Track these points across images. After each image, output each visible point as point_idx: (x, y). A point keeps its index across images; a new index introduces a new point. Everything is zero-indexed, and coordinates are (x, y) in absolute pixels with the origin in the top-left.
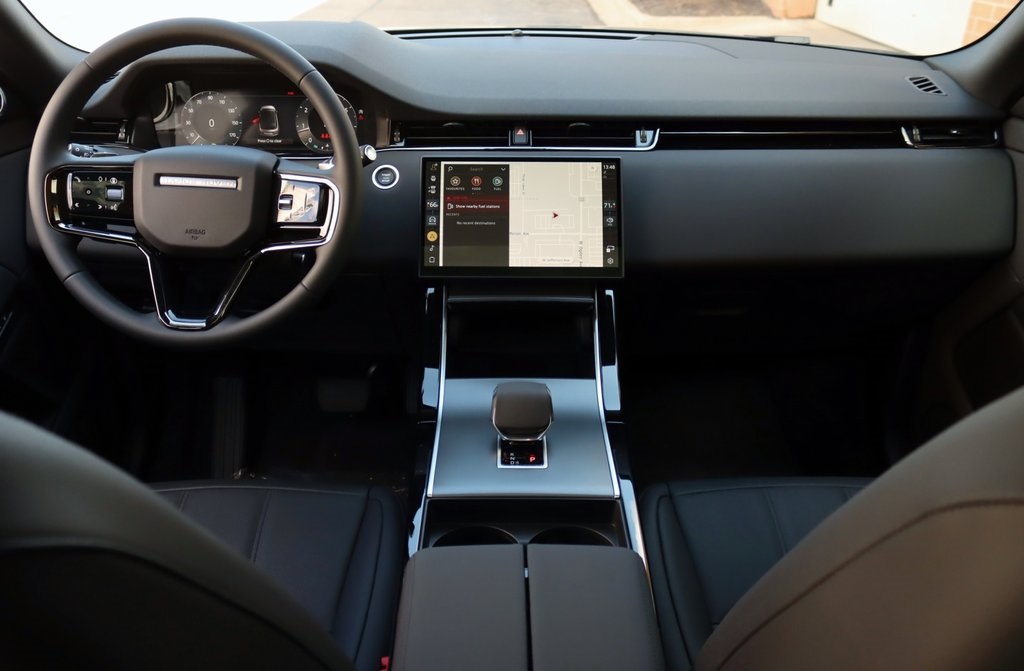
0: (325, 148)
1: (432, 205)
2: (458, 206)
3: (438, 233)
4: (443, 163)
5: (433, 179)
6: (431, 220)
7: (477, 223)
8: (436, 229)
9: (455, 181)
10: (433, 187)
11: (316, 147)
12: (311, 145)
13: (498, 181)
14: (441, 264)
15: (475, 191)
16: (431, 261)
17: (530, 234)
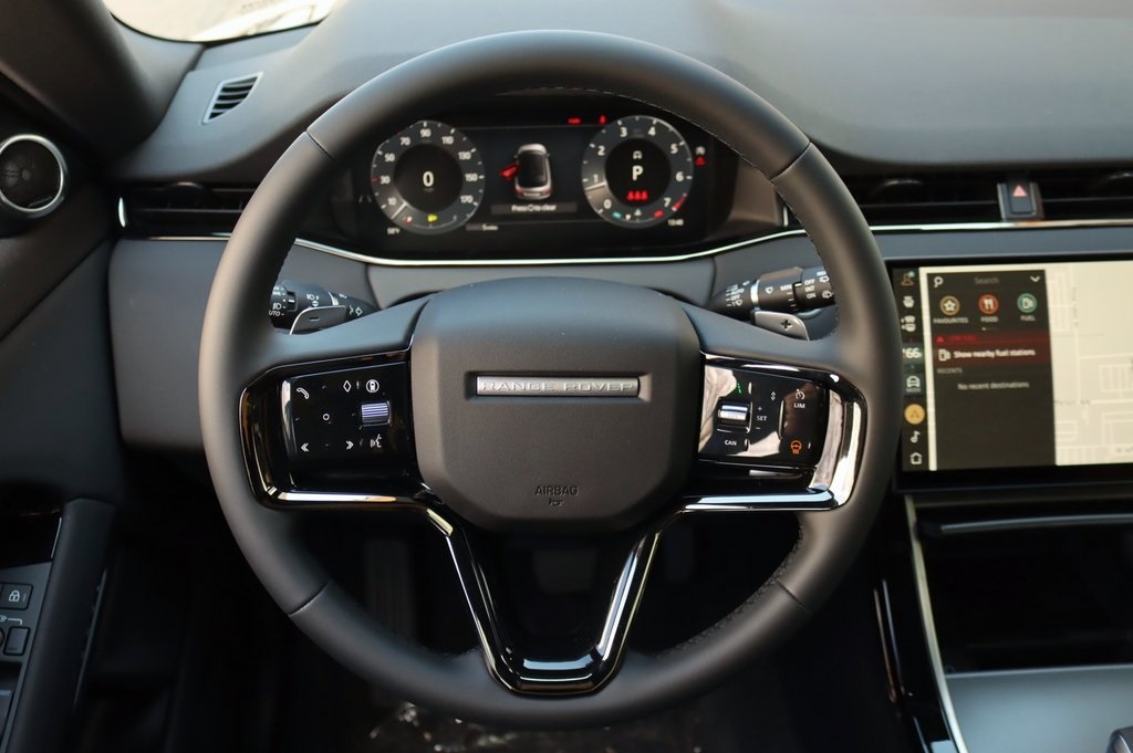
0: (633, 217)
1: (911, 353)
2: (958, 355)
3: (924, 406)
4: (924, 271)
5: (909, 302)
6: (912, 383)
7: (994, 386)
8: (920, 399)
9: (950, 305)
10: (910, 319)
11: (617, 215)
12: (608, 212)
13: (1027, 303)
14: (933, 466)
15: (986, 324)
16: (915, 460)
17: (1093, 402)
